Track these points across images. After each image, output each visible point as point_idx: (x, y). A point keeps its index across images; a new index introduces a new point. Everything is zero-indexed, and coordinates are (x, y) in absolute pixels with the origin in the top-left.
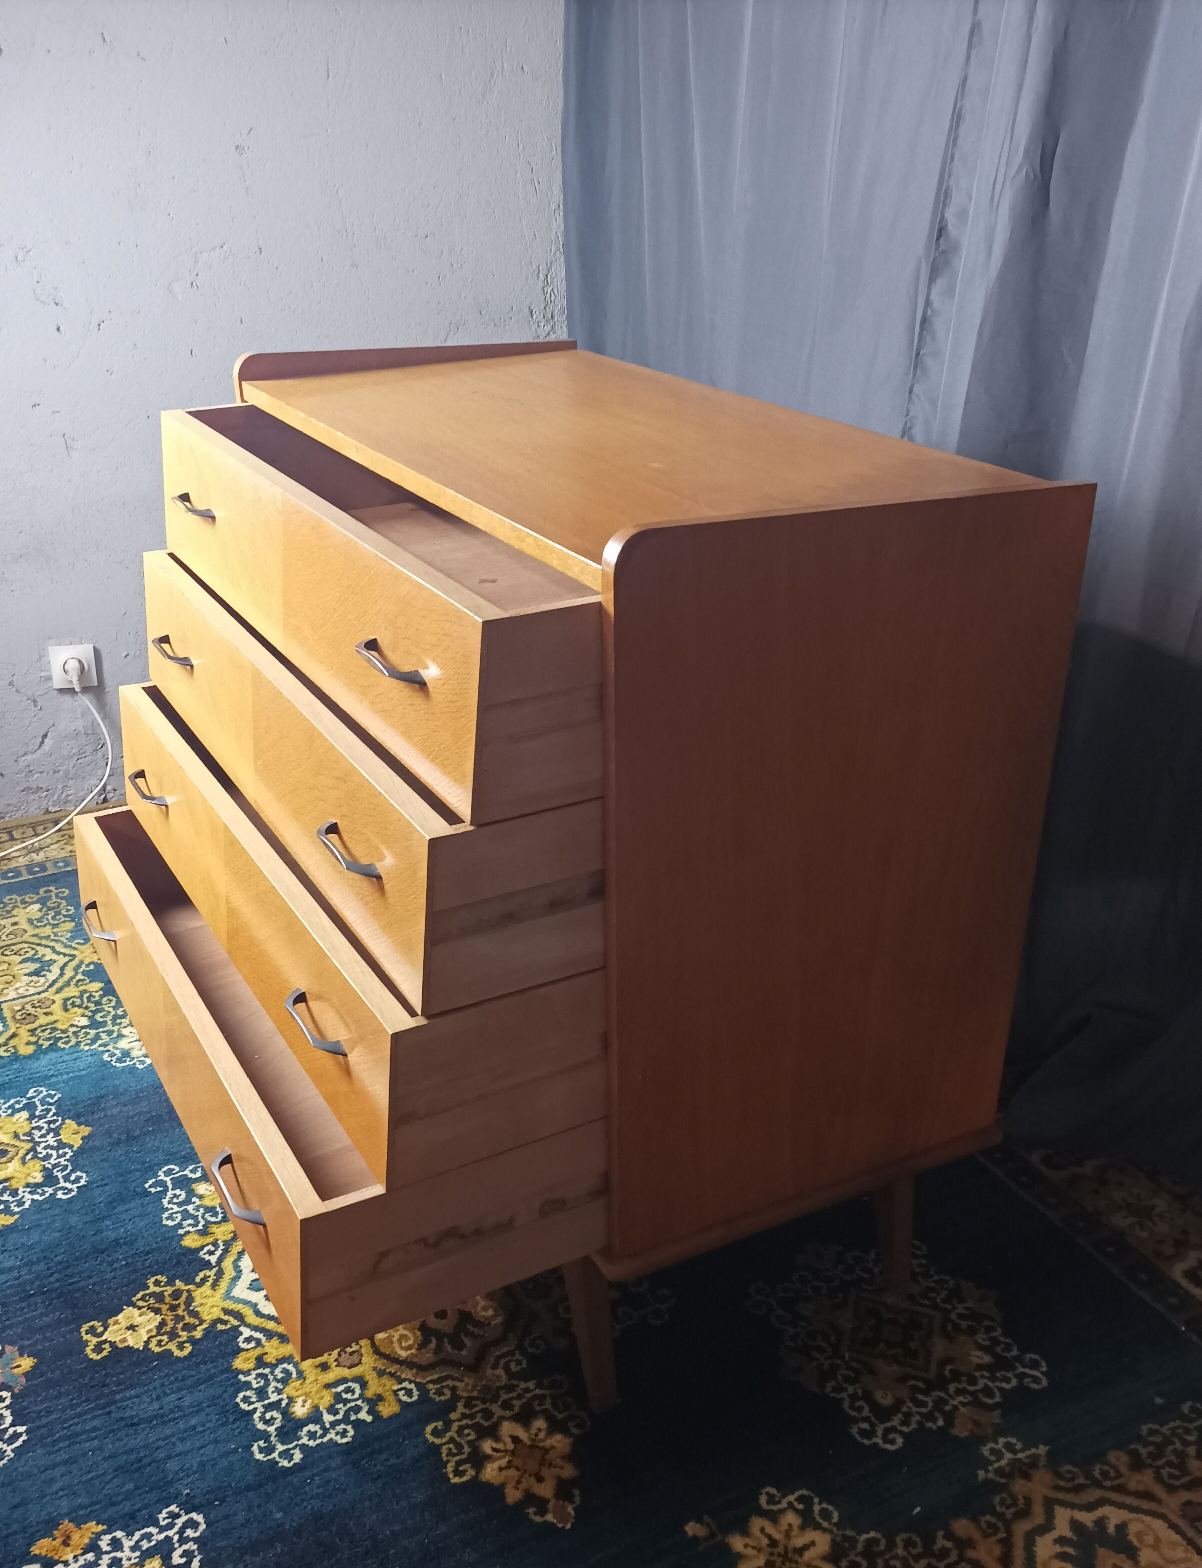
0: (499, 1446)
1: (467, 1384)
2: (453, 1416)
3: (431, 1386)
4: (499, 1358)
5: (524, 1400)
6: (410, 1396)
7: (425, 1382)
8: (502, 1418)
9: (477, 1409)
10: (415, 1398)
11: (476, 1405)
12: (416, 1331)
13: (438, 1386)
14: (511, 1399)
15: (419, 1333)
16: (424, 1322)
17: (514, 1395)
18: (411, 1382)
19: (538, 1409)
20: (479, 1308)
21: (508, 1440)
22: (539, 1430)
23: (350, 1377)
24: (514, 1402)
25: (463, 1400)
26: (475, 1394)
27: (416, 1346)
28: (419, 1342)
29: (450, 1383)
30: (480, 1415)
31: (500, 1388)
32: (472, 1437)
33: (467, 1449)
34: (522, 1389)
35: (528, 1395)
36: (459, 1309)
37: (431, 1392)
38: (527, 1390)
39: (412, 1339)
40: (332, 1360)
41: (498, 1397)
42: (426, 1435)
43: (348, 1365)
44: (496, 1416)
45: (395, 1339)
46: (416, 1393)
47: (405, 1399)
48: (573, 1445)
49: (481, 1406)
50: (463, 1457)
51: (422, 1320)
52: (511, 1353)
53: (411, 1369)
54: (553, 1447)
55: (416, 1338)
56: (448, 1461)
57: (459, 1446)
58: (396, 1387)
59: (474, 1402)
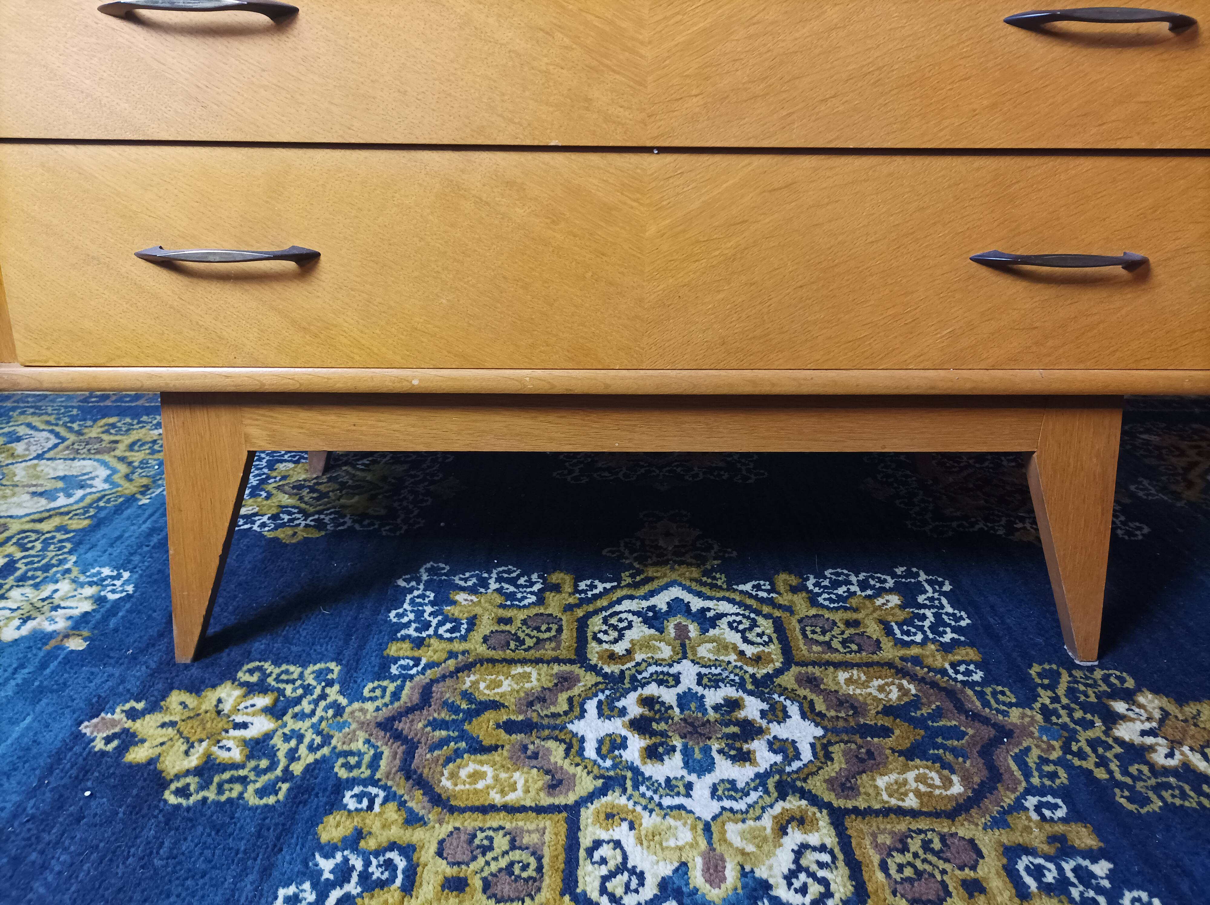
0: (1163, 751)
1: (1037, 746)
2: (1101, 774)
3: (1035, 781)
4: (986, 704)
5: (1073, 705)
6: (1056, 807)
7: (1024, 784)
8: (1107, 733)
9: (1088, 750)
10: (1059, 801)
11: (1080, 749)
12: (911, 763)
13: (1036, 774)
14: (1070, 716)
15: (918, 761)
16: (893, 751)
17: (1063, 712)
18: (1024, 796)
19: (1093, 699)
20: (882, 696)
21: (1149, 740)
22: (1128, 710)
23: (1005, 861)
24: (1078, 714)
25: (1069, 757)
26: (1056, 744)
27: (946, 772)
28: (937, 765)
29: (1032, 760)
30: (1100, 750)
31: (1047, 719)
32: (1145, 769)
33: (1172, 780)
34: (1052, 703)
35: (1065, 701)
36: (878, 713)
37: (1048, 783)
38: (1056, 699)
39: (927, 771)
40: (958, 872)
41: (1064, 726)
42: (1143, 811)
43: (975, 856)
44: (1104, 738)
45: (923, 788)
46: (1049, 798)
47: (1061, 813)
48: (1156, 691)
49: (1083, 744)
50: (1187, 788)
51: (888, 752)
52: (981, 695)
53: (997, 789)
54: (1162, 709)
55: (928, 768)
56: (1199, 803)
57: (1167, 786)
58: (1035, 816)
59: (1075, 748)
